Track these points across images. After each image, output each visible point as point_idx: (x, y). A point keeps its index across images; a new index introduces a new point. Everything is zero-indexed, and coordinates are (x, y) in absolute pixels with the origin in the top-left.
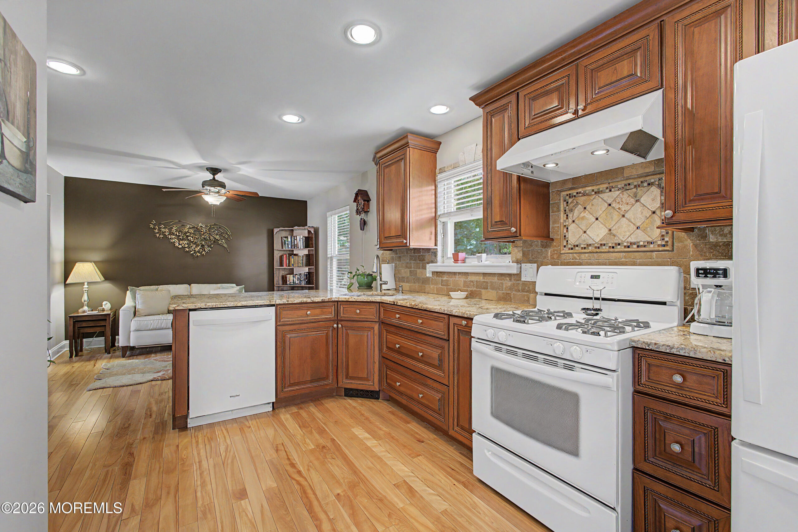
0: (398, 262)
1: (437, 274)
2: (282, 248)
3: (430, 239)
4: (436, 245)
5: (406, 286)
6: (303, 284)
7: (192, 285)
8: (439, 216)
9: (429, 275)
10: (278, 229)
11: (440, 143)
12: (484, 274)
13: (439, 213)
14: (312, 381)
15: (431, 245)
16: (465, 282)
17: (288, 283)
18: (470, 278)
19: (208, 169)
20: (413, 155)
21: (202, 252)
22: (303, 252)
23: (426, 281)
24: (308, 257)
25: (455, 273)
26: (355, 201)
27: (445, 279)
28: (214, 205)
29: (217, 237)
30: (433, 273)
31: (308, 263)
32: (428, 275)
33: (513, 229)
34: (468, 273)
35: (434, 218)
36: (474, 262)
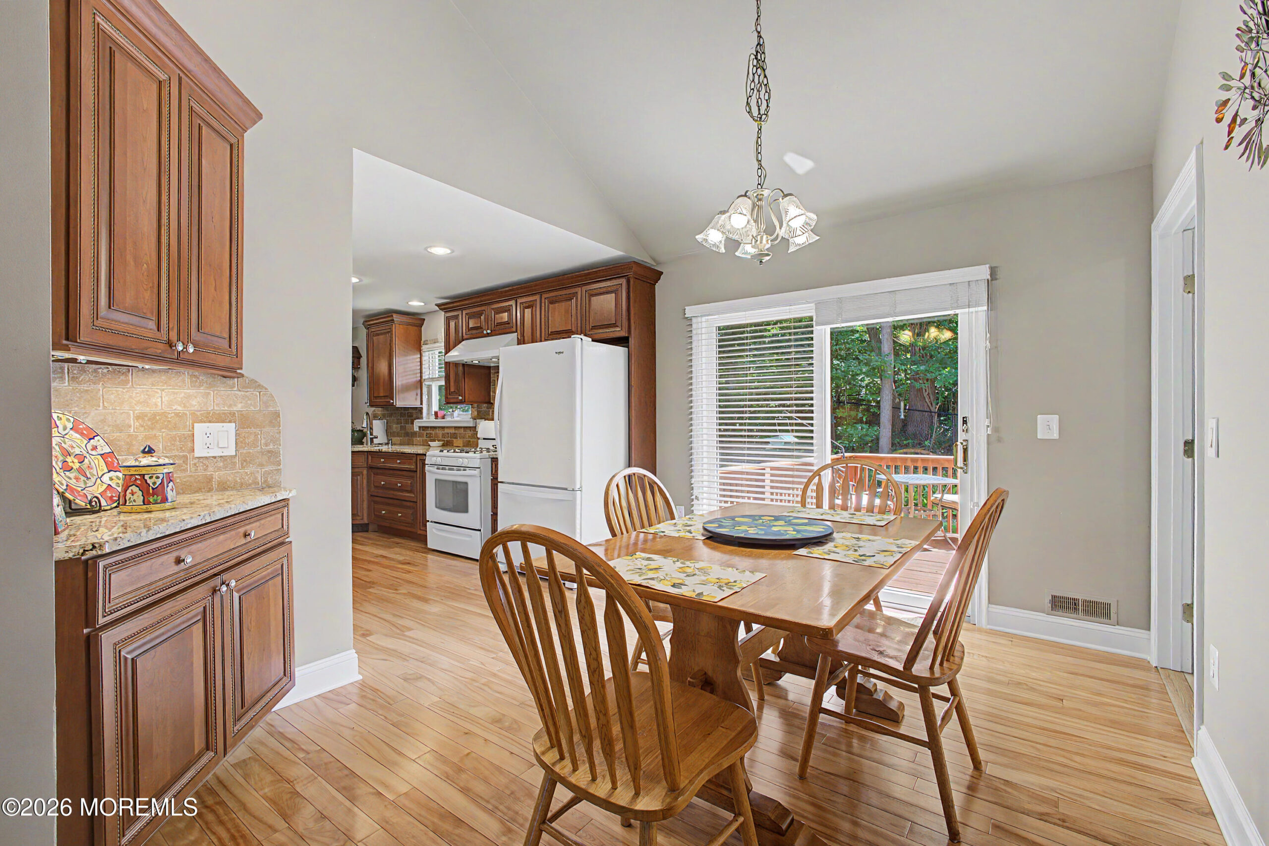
1: (423, 428)
3: (416, 399)
4: (421, 404)
8: (424, 380)
9: (416, 429)
11: (424, 319)
12: (456, 428)
13: (424, 378)
15: (418, 404)
18: (446, 431)
20: (398, 330)
23: (414, 434)
25: (435, 427)
27: (428, 432)
30: (420, 427)
32: (415, 430)
33: (460, 398)
34: (444, 427)
35: (417, 382)
36: (448, 419)
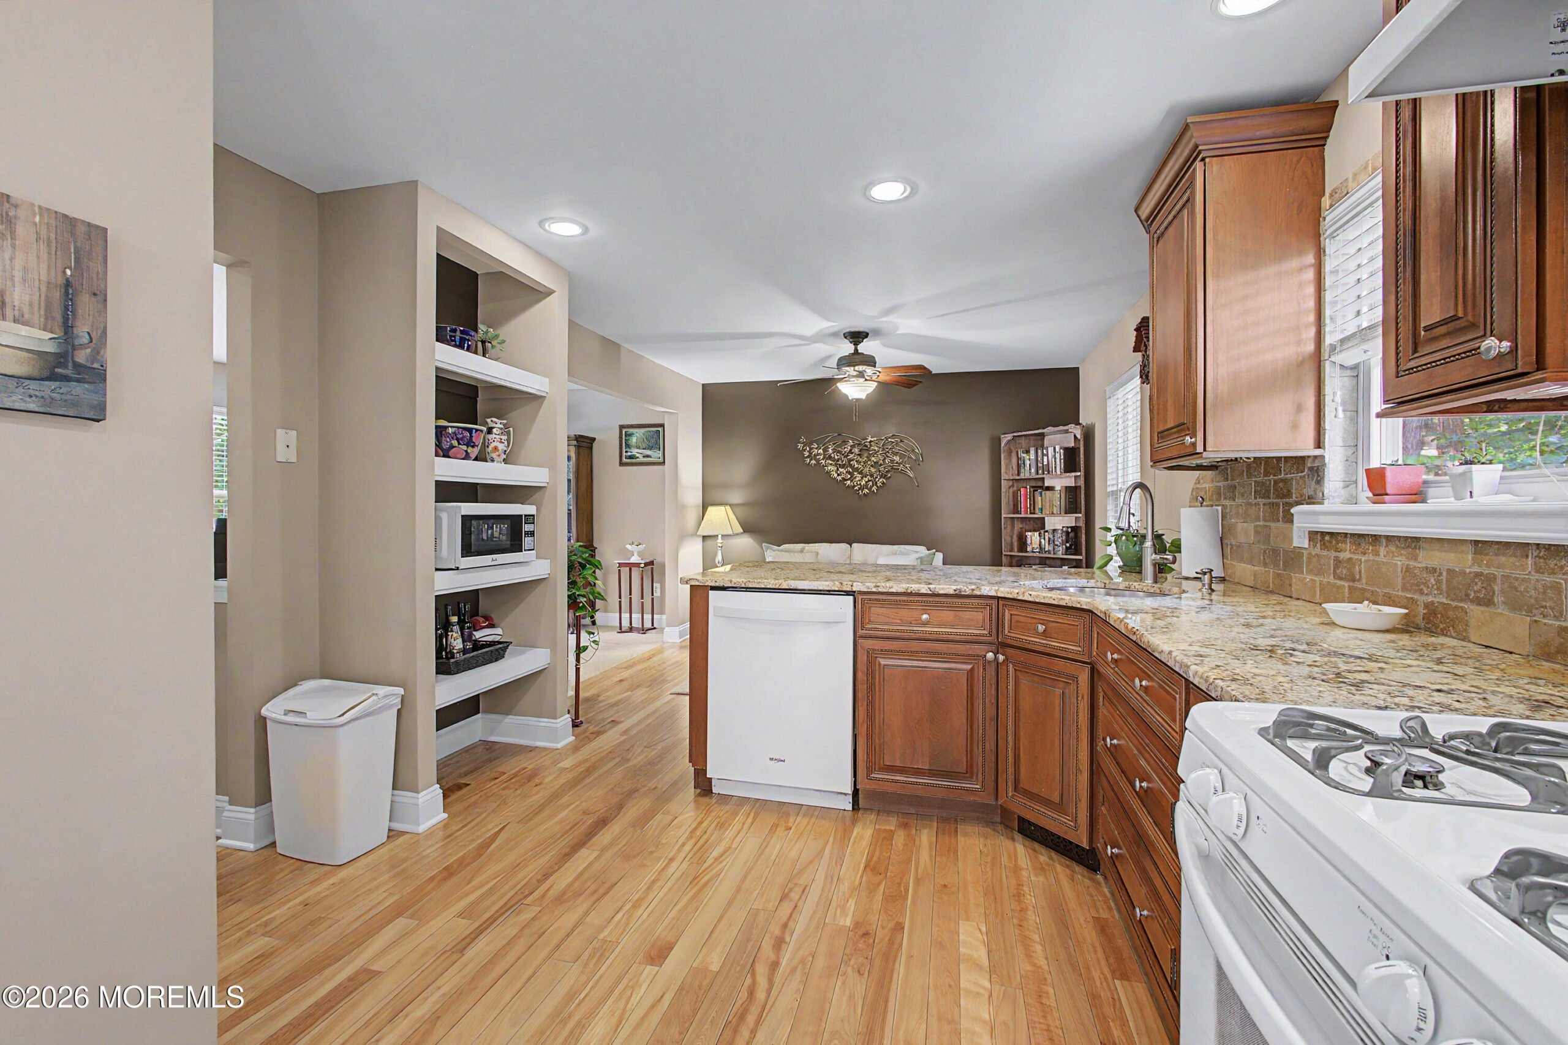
0: (1227, 503)
1: (1319, 537)
2: (1018, 474)
3: (1295, 424)
4: (1319, 444)
5: (1244, 570)
6: (1060, 553)
7: (854, 545)
8: (1333, 348)
9: (1300, 540)
10: (1009, 437)
14: (932, 773)
15: (1303, 447)
16: (1408, 570)
17: (1029, 549)
18: (1426, 558)
19: (846, 336)
20: (1217, 179)
21: (871, 487)
22: (1060, 482)
23: (1292, 559)
24: (1072, 492)
25: (1376, 538)
26: (1136, 349)
27: (1345, 555)
28: (857, 400)
29: (897, 458)
30: (1313, 535)
31: (1072, 507)
32: (1295, 544)
33: (1492, 346)
34: (1417, 539)
35: (1311, 356)
36: (1440, 499)
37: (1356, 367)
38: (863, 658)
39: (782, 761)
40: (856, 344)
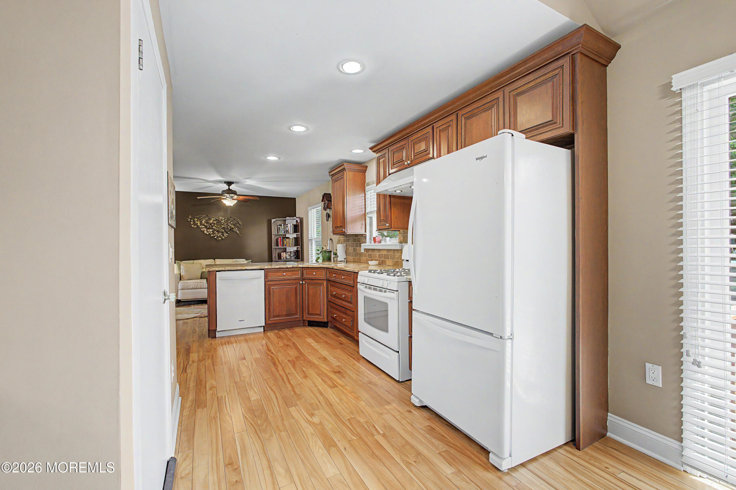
0: (347, 243)
1: (367, 250)
2: (278, 233)
3: (362, 228)
4: (365, 232)
5: (351, 258)
6: (293, 258)
7: (216, 260)
8: (367, 213)
9: (362, 251)
10: (274, 220)
11: (367, 167)
12: (388, 250)
13: (367, 212)
14: (287, 315)
15: (363, 232)
16: (379, 255)
17: (282, 258)
18: (381, 253)
19: (225, 182)
20: (348, 175)
21: (222, 237)
22: (292, 236)
23: (361, 254)
24: (296, 239)
25: (374, 250)
26: (322, 201)
27: (370, 253)
28: (229, 206)
29: (232, 226)
30: (365, 249)
31: (296, 244)
33: (387, 225)
34: (380, 249)
35: (364, 214)
36: (383, 243)
37: (371, 217)
38: (267, 287)
39: (243, 321)
40: (229, 186)
